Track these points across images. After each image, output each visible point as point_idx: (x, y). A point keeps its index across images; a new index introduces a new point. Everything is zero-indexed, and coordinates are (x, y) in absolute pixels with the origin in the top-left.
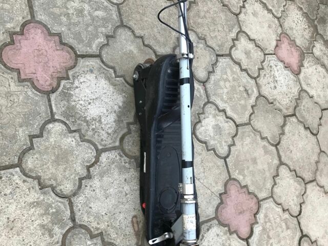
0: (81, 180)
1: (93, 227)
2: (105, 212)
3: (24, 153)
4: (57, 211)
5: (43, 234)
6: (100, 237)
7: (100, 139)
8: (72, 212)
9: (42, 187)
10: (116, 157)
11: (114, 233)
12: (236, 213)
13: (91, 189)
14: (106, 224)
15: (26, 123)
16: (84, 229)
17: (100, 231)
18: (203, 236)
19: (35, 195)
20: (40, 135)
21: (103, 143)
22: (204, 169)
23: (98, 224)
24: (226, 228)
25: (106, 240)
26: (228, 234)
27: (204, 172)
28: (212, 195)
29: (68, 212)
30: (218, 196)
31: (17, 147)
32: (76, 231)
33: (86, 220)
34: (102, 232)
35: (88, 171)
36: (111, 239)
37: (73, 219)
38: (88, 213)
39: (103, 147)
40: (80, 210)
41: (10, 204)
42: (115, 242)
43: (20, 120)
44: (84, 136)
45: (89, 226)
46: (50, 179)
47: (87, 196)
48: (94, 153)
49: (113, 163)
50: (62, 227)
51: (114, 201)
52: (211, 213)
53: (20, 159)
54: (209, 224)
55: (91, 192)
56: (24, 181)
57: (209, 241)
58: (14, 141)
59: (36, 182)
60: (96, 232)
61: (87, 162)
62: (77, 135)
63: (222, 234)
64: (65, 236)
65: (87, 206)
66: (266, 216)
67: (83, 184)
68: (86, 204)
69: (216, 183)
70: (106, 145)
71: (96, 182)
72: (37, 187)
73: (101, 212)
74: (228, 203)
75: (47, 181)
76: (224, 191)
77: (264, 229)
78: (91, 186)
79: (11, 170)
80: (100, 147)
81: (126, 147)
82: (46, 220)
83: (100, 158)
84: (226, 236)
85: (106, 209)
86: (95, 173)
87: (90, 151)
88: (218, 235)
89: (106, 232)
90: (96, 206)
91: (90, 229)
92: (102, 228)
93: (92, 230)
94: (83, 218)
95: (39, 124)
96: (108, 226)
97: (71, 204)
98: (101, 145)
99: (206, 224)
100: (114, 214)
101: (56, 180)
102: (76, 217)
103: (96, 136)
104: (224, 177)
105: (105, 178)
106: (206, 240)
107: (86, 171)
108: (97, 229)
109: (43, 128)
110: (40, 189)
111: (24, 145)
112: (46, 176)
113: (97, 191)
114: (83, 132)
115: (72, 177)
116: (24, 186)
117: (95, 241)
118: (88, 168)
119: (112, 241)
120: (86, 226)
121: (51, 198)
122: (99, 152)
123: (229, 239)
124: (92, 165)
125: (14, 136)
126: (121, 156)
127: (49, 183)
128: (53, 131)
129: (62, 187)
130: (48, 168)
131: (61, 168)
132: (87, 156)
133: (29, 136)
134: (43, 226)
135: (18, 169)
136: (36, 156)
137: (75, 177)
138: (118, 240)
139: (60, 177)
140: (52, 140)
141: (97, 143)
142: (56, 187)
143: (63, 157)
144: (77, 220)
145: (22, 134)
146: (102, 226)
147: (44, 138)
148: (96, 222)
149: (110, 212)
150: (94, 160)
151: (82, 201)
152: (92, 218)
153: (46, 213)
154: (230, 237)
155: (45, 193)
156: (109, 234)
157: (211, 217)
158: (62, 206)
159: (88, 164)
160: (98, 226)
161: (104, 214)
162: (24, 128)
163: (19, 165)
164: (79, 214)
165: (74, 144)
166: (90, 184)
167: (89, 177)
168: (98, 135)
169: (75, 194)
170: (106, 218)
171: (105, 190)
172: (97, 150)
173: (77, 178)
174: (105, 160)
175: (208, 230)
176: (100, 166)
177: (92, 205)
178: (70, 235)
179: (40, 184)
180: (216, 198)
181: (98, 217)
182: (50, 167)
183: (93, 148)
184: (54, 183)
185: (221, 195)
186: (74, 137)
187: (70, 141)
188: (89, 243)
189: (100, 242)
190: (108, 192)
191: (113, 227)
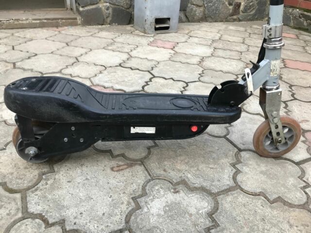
1: (127, 208)
2: (109, 198)
6: (138, 200)
7: (6, 217)
10: (36, 195)
11: (132, 186)
13: (79, 217)
14: (122, 195)
16: (130, 218)
17: (131, 201)
21: (13, 212)
23: (122, 203)
25: (140, 193)
32: (134, 226)
33: (119, 217)
34: (133, 198)
35: (53, 224)
36: (139, 188)
38: (110, 215)
39: (20, 212)
40: (108, 226)
42: (141, 185)
45: (127, 213)
47: (88, 221)
48: (28, 221)
49: (45, 197)
51: (95, 191)
55: (84, 216)
60: (133, 204)
65: (101, 218)
67: (72, 228)
70: (18, 209)
71: (70, 213)
73: (108, 203)
78: (75, 218)
80: (20, 215)
81: (25, 185)
83: (36, 213)
85: (105, 198)
86: (58, 215)
87: (23, 227)
89: (131, 194)
90: (102, 208)
91: (130, 211)
92: (127, 199)
93: (130, 208)
94: (117, 221)
96: (124, 193)
98: (16, 215)
100: (110, 188)
102: (116, 229)
105: (66, 203)
107: (53, 228)
108: (129, 203)
113: (82, 210)
117: (142, 204)
118: (49, 225)
119: (141, 187)
120: (127, 215)
122: (27, 215)
124: (45, 221)
126: (36, 190)
132: (30, 230)
138: (139, 181)
141: (12, 220)
144: (120, 227)
146: (125, 199)
148: (121, 206)
149: (108, 193)
150: (37, 220)
151: (96, 225)
152: (116, 211)
156: (134, 191)
159: (44, 226)
160: (126, 203)
161: (110, 199)
164: (112, 226)
166: (72, 219)
167: (62, 223)
170: (115, 196)
171: (81, 201)
172: (23, 218)
174: (39, 207)
176: (47, 211)
177: (100, 213)
181: (114, 205)
183: (19, 224)
188: (145, 210)
189: (143, 199)
190: (83, 198)
191: (126, 187)
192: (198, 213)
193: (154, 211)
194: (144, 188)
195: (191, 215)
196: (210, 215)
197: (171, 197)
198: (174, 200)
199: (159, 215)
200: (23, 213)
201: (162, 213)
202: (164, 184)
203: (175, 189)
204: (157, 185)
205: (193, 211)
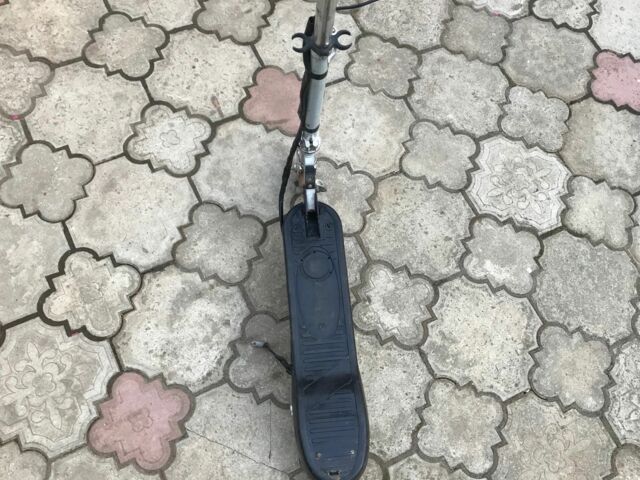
0: (428, 404)
1: (395, 349)
2: (384, 370)
3: (504, 421)
4: (444, 360)
5: (450, 333)
6: (383, 339)
7: (419, 469)
8: (426, 362)
9: (470, 385)
10: (388, 449)
12: (149, 412)
13: (410, 395)
14: (379, 356)
15: (516, 458)
16: (407, 346)
17: (385, 346)
18: (219, 363)
19: (474, 374)
20: (495, 448)
21: (412, 464)
22: (223, 474)
23: (389, 355)
24: (169, 382)
25: (374, 337)
26: (166, 374)
27: (223, 467)
28: (204, 432)
29: (431, 361)
30: (189, 434)
31: (515, 423)
32: (414, 342)
33: (406, 357)
35: (422, 419)
37: (423, 355)
38: (406, 365)
39: (411, 457)
40: (418, 366)
41: (496, 360)
43: (525, 459)
44: (441, 466)
45: (401, 349)
46: (464, 397)
47: (415, 386)
48: (421, 444)
49: (390, 439)
50: (433, 344)
52: (204, 401)
53: (505, 411)
54: (208, 383)
55: (409, 391)
56: (492, 387)
57: (207, 357)
58: (520, 431)
59: (479, 389)
60: (389, 344)
61: (426, 430)
62: (452, 464)
63: (180, 373)
64: (426, 335)
66: (72, 419)
67: (424, 400)
68: (411, 375)
69: (194, 455)
70: (408, 462)
71: (407, 406)
72: (475, 383)
73: (390, 369)
74: (166, 426)
75: (467, 393)
76: (177, 444)
77: (79, 394)
78: (412, 398)
79: (510, 396)
80: (415, 456)
81: (376, 468)
82: (452, 349)
83: (411, 441)
84: (171, 369)
85: (384, 374)
86: (412, 417)
87: (428, 446)
88: (188, 369)
89: (376, 346)
90: (399, 375)
91: (398, 346)
93: (395, 346)
94: (411, 358)
95: (502, 462)
96: (375, 354)
97: (431, 371)
98: (415, 460)
99: (215, 382)
101: (458, 397)
102: (420, 358)
103: (425, 471)
104: (176, 471)
105: (396, 413)
106: (213, 358)
107: (425, 417)
108: (388, 348)
109: (496, 459)
110: (471, 382)
111: (508, 430)
112: (471, 399)
113: (402, 395)
114: (445, 471)
115: (439, 406)
116: (490, 381)
117: (388, 334)
118: (423, 422)
120: (404, 349)
121: (455, 374)
122: (415, 448)
123: (163, 367)
124: (418, 428)
125: (522, 437)
126: (382, 452)
127: (464, 392)
128: (483, 459)
129: (447, 390)
130: (471, 409)
131: (456, 414)
132: (430, 438)
133: (507, 443)
134: (454, 341)
135: (504, 399)
136: (491, 420)
137: (436, 406)
139: (454, 401)
140: (480, 447)
141: (421, 460)
142: (455, 389)
143: (459, 428)
144: (418, 354)
145: (515, 444)
146: (382, 352)
147: (489, 446)
148: (393, 356)
149: (377, 371)
150: (419, 435)
151: (418, 377)
152: (399, 359)
153: (455, 356)
154: (162, 371)
155: (465, 378)
156: (372, 344)
157: (204, 395)
158: (440, 367)
159: (424, 427)
160: (389, 351)
161: (385, 368)
162: (516, 451)
163: (504, 404)
164: (417, 362)
165: (452, 450)
166: (414, 402)
167: (419, 411)
168: (422, 473)
169: (429, 385)
170: (381, 363)
171: (391, 398)
172: (418, 451)
173: (433, 405)
174: (404, 440)
175: (209, 374)
176: (408, 429)
177: (404, 376)
178: (421, 337)
179: (474, 388)
180: (195, 428)
181: (393, 363)
182: (469, 411)
183: (425, 452)
184: (459, 393)
185: (185, 436)
186: (454, 460)
187: (457, 453)
188: (395, 331)
189: (382, 334)
190: (388, 396)
191: (368, 353)
192: (394, 282)
193: (396, 323)
194: (367, 333)
195: (397, 289)
196: (395, 271)
197: (376, 305)
198: (380, 303)
199: (400, 319)
200: (412, 454)
201: (397, 315)
202: (360, 312)
203: (365, 301)
204: (361, 320)
205: (391, 286)
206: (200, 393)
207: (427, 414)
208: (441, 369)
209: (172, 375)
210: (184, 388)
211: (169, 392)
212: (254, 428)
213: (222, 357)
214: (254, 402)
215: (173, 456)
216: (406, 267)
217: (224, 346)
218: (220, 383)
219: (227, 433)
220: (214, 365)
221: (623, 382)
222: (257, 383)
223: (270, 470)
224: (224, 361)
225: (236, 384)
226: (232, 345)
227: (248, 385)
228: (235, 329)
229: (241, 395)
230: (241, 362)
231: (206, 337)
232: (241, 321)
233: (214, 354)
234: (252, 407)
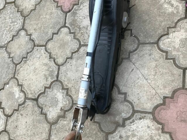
0: (67, 58)
1: (65, 84)
2: (73, 79)
3: (49, 40)
4: (52, 71)
5: (44, 79)
6: (66, 90)
7: (83, 39)
8: (58, 73)
9: (51, 57)
11: (74, 92)
12: (177, 118)
13: (70, 65)
14: (72, 85)
15: (53, 27)
17: (67, 87)
18: (133, 121)
19: (46, 61)
20: (57, 34)
21: (85, 41)
22: (156, 73)
23: (68, 83)
24: (160, 126)
25: (69, 93)
26: (160, 131)
27: (155, 75)
28: (155, 95)
29: (56, 73)
30: (162, 97)
31: (47, 38)
32: (57, 83)
33: (63, 79)
34: (68, 89)
35: (72, 54)
36: (71, 94)
37: (57, 77)
38: (65, 76)
39: (84, 44)
40: (62, 73)
41: (37, 61)
42: (73, 96)
43: (51, 25)
44: (76, 36)
45: (63, 83)
46: (55, 55)
47: (67, 67)
48: (78, 46)
50: (52, 79)
51: (79, 75)
52: (148, 108)
53: (46, 43)
54: (143, 115)
55: (70, 66)
56: (45, 53)
57: (137, 127)
58: (46, 35)
59: (49, 55)
60: (65, 87)
61: (73, 50)
62: (73, 35)
63: (153, 128)
64: (52, 83)
65: (66, 72)
67: (67, 61)
68: (65, 71)
69: (165, 87)
70: (85, 43)
71: (74, 62)
72: (48, 57)
73: (71, 78)
74: (171, 107)
75: (53, 55)
76: (170, 96)
78: (71, 63)
79: (42, 47)
80: (82, 43)
82: (47, 73)
83: (80, 49)
84: (157, 132)
85: (74, 77)
86: (75, 57)
87: (76, 44)
88: (148, 127)
89: (70, 89)
90: (70, 74)
91: (63, 84)
92: (69, 86)
93: (64, 85)
94: (62, 78)
95: (58, 28)
96: (72, 86)
97: (59, 69)
98: (83, 42)
99: (139, 114)
100: (78, 81)
101: (57, 56)
102: (59, 76)
103: (82, 37)
104: (176, 85)
105: (79, 61)
106: (135, 125)
107: (71, 54)
108: (67, 86)
109: (59, 30)
110: (50, 58)
111: (50, 37)
112: (53, 53)
113: (73, 66)
114: (76, 34)
115: (64, 56)
116: (44, 55)
117: (63, 91)
118: (73, 53)
119: (72, 95)
120: (62, 82)
121: (52, 64)
122: (80, 46)
123: (160, 136)
124: (75, 52)
125: (47, 33)
127: (54, 56)
128: (63, 32)
129: (58, 60)
130: (55, 50)
131: (61, 50)
132: (74, 47)
133: (53, 33)
134: (45, 75)
135: (44, 47)
136: (52, 43)
137: (65, 56)
138: (75, 96)
139: (59, 55)
140: (61, 36)
141: (81, 41)
142: (56, 59)
143: (63, 45)
144: (59, 78)
145: (50, 32)
146: (70, 86)
147: (58, 35)
148: (67, 82)
149: (76, 80)
150: (77, 50)
151: (64, 69)
152: (66, 79)
153: (48, 70)
154: (162, 134)
155: (50, 61)
156: (71, 91)
157: (147, 111)
158: (55, 69)
159: (73, 51)
160: (68, 85)
161: (72, 79)
162: (52, 29)
163: (45, 46)
164: (61, 75)
165: (70, 39)
167: (71, 58)
168: (83, 37)
169: (62, 65)
170: (73, 82)
172: (80, 44)
173: (66, 57)
174: (82, 51)
175: (140, 119)
176: (79, 53)
177: (68, 73)
178: (54, 83)
179: (50, 56)
180: (158, 98)
181: (69, 80)
182: (57, 49)
183: (78, 43)
184: (55, 57)
185: (165, 98)
186: (71, 36)
188: (60, 91)
189: (65, 93)
190: (78, 68)
191: (75, 88)
192: (49, 110)
193: (58, 94)
194: (70, 96)
195: (50, 107)
196: (46, 115)
197: (60, 105)
198: (58, 105)
199: (56, 94)
200: (83, 44)
201: (56, 97)
202: (68, 106)
203: (63, 110)
204: (69, 103)
205: (51, 109)
206: (149, 113)
207: (70, 55)
208: (55, 68)
209: (158, 129)
210: (155, 119)
211: (163, 122)
212: (133, 84)
213: (131, 123)
214: (127, 95)
215: (174, 92)
216: (41, 114)
217: (127, 127)
218: (138, 112)
219: (145, 89)
220: (136, 121)
221: (11, 35)
222: (122, 102)
223: (136, 65)
224: (131, 120)
225: (131, 107)
226: (123, 125)
227: (126, 103)
228: (119, 132)
229: (131, 101)
230: (124, 115)
231: (133, 137)
232: (115, 134)
233: (134, 127)
234: (129, 93)
